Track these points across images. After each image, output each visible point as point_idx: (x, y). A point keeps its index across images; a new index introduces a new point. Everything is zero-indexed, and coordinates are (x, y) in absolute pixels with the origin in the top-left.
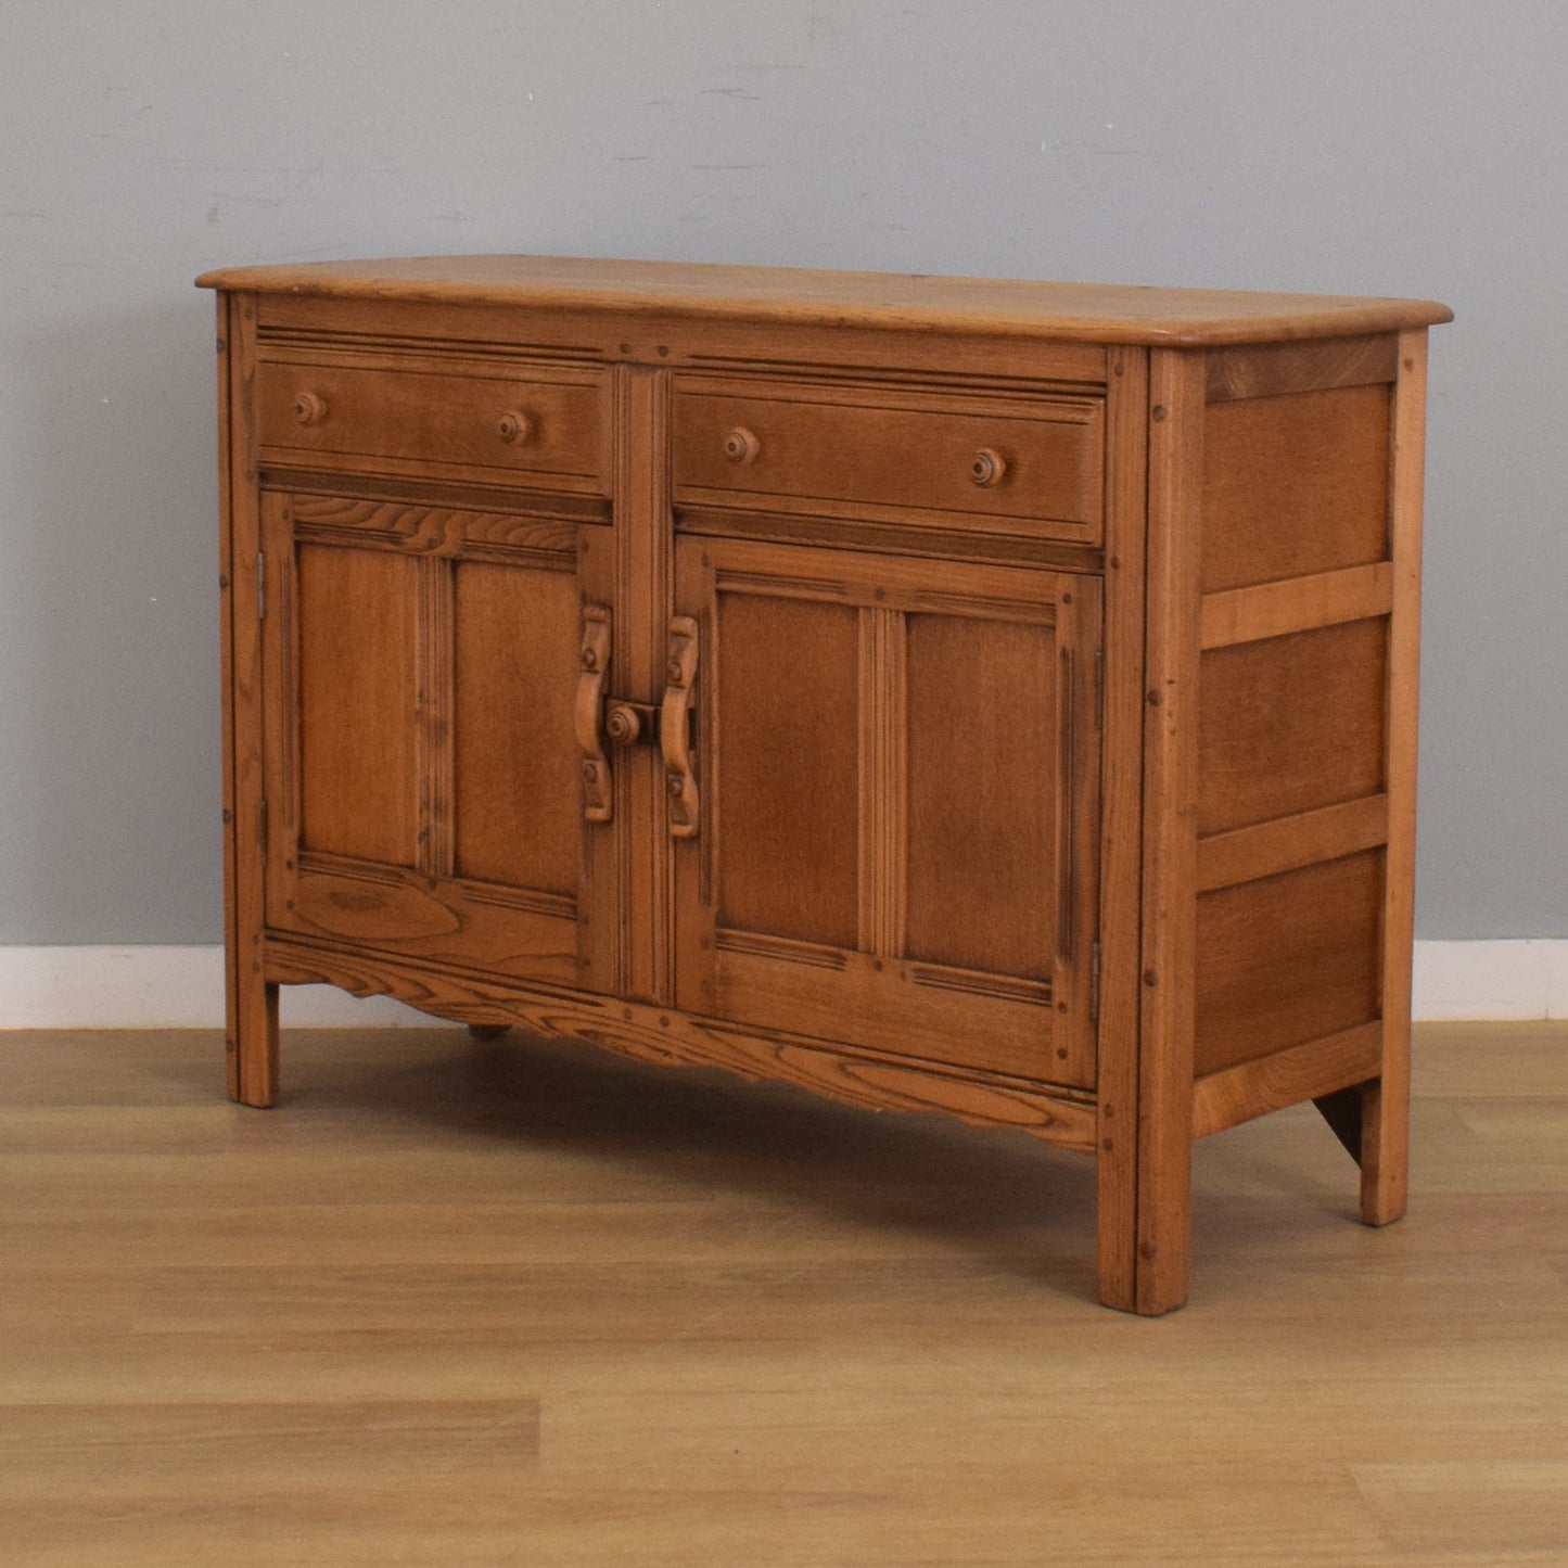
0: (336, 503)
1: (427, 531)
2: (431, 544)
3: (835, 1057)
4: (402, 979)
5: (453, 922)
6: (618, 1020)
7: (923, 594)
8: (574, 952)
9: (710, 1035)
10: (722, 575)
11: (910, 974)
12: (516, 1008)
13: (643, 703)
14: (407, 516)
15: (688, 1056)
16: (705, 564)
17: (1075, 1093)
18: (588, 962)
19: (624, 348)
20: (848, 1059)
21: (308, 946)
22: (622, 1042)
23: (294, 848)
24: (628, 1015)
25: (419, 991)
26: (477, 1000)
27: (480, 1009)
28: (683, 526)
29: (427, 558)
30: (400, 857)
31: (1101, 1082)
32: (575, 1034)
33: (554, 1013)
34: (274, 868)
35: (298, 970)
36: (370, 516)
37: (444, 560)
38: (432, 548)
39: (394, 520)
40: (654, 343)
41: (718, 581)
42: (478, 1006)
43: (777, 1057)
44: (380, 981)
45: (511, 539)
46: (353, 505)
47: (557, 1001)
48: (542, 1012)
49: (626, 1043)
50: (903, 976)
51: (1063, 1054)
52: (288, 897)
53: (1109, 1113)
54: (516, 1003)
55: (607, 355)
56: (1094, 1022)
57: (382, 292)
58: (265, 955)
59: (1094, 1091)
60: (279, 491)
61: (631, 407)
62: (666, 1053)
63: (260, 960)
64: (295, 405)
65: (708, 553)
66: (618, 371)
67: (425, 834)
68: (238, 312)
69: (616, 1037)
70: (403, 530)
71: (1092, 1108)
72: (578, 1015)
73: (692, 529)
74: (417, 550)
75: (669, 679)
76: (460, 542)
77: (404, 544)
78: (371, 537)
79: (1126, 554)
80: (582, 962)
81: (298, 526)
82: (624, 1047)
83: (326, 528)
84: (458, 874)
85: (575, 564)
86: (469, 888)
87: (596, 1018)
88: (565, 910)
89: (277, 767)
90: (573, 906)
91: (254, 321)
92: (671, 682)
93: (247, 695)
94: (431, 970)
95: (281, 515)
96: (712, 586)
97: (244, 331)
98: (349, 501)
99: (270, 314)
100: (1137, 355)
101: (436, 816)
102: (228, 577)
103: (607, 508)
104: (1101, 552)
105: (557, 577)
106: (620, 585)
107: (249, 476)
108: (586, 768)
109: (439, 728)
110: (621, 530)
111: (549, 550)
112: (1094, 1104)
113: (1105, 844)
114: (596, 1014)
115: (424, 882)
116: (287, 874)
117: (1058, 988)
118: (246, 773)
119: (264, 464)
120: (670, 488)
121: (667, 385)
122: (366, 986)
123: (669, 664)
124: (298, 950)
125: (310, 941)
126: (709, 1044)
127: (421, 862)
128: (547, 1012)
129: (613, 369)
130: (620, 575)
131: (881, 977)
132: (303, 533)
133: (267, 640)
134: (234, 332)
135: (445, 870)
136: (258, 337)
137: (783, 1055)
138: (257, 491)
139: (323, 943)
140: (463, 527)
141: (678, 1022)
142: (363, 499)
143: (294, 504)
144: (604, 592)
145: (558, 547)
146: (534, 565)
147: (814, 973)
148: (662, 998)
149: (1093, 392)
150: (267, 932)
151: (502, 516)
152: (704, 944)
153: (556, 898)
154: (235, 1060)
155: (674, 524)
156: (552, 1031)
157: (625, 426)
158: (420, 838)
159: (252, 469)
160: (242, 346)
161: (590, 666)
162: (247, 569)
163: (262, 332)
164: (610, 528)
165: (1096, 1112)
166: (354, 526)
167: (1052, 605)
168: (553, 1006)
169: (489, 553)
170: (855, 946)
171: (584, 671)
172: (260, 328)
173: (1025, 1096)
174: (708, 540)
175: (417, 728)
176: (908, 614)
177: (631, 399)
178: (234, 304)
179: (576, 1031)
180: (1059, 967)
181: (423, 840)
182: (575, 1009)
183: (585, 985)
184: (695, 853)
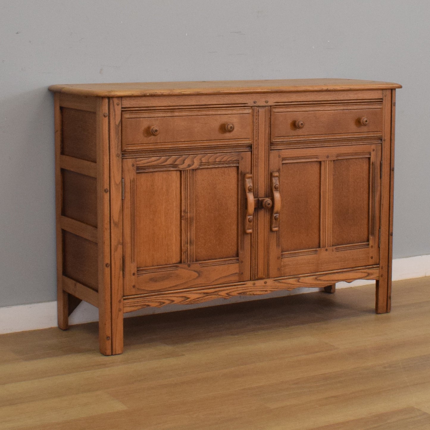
0: (153, 159)
1: (187, 162)
2: (189, 166)
4: (177, 297)
5: (196, 275)
7: (338, 155)
8: (238, 272)
9: (279, 282)
10: (284, 159)
11: (335, 250)
12: (218, 294)
13: (262, 198)
14: (181, 159)
15: (273, 290)
16: (279, 157)
17: (374, 266)
18: (242, 273)
19: (255, 102)
20: (318, 276)
21: (141, 297)
23: (136, 269)
24: (254, 284)
25: (183, 299)
26: (205, 295)
28: (273, 147)
29: (187, 170)
30: (174, 261)
31: (381, 261)
33: (230, 291)
34: (127, 276)
35: (137, 306)
36: (166, 160)
37: (193, 170)
38: (189, 167)
39: (175, 161)
40: (264, 100)
41: (282, 161)
42: (204, 297)
43: (298, 281)
44: (169, 300)
45: (217, 160)
46: (161, 158)
47: (230, 287)
48: (227, 292)
49: (253, 292)
50: (333, 251)
51: (372, 258)
52: (133, 284)
53: (382, 268)
54: (217, 292)
55: (249, 105)
56: (379, 247)
57: (182, 93)
58: (123, 305)
59: (379, 264)
60: (130, 158)
61: (258, 118)
62: (266, 291)
63: (121, 307)
64: (154, 130)
65: (280, 155)
66: (254, 108)
67: (186, 252)
68: (113, 104)
69: (250, 291)
70: (178, 163)
71: (378, 268)
72: (238, 289)
73: (275, 149)
74: (184, 168)
75: (274, 189)
76: (199, 164)
77: (179, 167)
78: (166, 167)
79: (387, 137)
80: (241, 274)
81: (138, 168)
82: (253, 293)
83: (149, 167)
84: (196, 261)
85: (238, 163)
86: (201, 263)
87: (244, 288)
88: (234, 261)
89: (129, 245)
90: (237, 259)
91: (120, 107)
92: (275, 190)
93: (116, 225)
94: (188, 291)
95: (131, 166)
96: (281, 162)
97: (116, 110)
98: (158, 158)
99: (127, 103)
100: (390, 91)
101: (190, 245)
102: (108, 189)
103: (250, 146)
104: (381, 138)
105: (230, 168)
106: (254, 167)
107: (118, 155)
108: (249, 219)
109: (191, 219)
110: (255, 152)
111: (230, 161)
112: (379, 267)
113: (381, 206)
114: (244, 287)
115: (186, 266)
116: (133, 277)
117: (371, 243)
118: (116, 250)
119: (127, 151)
120: (270, 139)
121: (269, 111)
122: (164, 303)
123: (274, 185)
124: (136, 300)
125: (142, 295)
126: (278, 284)
127: (184, 261)
128: (228, 291)
129: (252, 108)
130: (254, 164)
131: (327, 253)
132: (140, 170)
133: (125, 206)
134: (112, 110)
135: (193, 260)
136: (122, 111)
137: (300, 281)
138: (121, 159)
139: (147, 295)
140: (201, 159)
141: (270, 282)
142: (164, 156)
143: (136, 162)
144: (248, 170)
145: (233, 160)
146: (225, 166)
147: (309, 257)
148: (266, 276)
149: (380, 101)
150: (124, 298)
151: (214, 154)
152: (278, 258)
153: (230, 259)
154: (111, 342)
155: (270, 148)
156: (230, 296)
157: (256, 123)
158: (184, 253)
159: (119, 153)
160: (115, 115)
161: (250, 190)
162: (117, 185)
163: (123, 109)
164: (250, 152)
165: (379, 269)
166: (160, 165)
167: (370, 152)
168: (230, 289)
169: (209, 165)
170: (319, 247)
171: (248, 192)
172: (122, 108)
173: (362, 271)
174: (280, 150)
175: (183, 221)
176: (334, 161)
177: (258, 116)
178: (111, 101)
179: (238, 294)
180: (371, 237)
181: (185, 254)
182: (237, 288)
183: (241, 280)
184: (275, 235)
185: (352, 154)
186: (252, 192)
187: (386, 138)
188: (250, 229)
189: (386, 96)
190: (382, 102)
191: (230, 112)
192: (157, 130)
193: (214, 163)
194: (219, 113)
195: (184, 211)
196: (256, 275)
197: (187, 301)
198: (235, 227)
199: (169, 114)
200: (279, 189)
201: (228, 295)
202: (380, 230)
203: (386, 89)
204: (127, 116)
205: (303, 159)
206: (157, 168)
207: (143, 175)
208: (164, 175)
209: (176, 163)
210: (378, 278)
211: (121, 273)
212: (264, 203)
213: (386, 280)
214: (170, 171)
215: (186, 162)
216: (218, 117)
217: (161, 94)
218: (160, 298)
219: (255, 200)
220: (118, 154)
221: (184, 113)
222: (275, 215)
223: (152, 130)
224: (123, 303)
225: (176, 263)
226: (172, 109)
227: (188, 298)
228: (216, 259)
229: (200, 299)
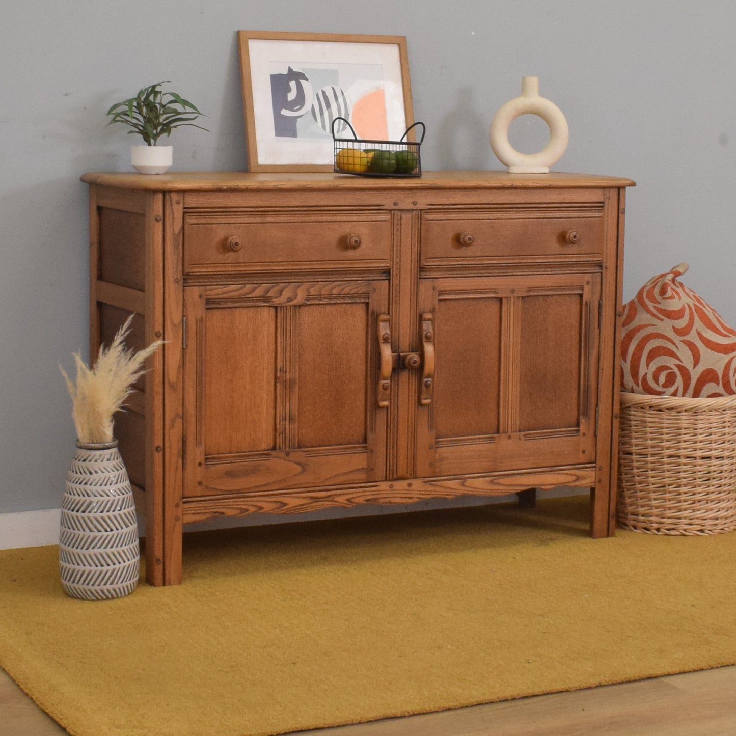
0: (233, 287)
1: (287, 294)
2: (290, 300)
3: (488, 478)
4: (268, 502)
5: (299, 468)
6: (388, 490)
7: (530, 289)
8: (365, 467)
9: (432, 485)
10: (441, 293)
11: (523, 438)
12: (333, 499)
13: (407, 352)
14: (276, 288)
15: (422, 496)
16: (434, 290)
17: (587, 465)
18: (373, 469)
19: (395, 204)
20: (495, 478)
21: (211, 500)
22: (388, 499)
23: (203, 457)
24: (391, 487)
25: (277, 505)
26: (312, 500)
27: (313, 505)
28: (423, 274)
29: (286, 306)
30: (264, 446)
31: (598, 458)
32: (365, 502)
33: (353, 495)
34: (189, 467)
35: (205, 513)
36: (253, 290)
37: (295, 306)
38: (289, 302)
39: (268, 291)
40: (410, 200)
41: (439, 296)
42: (312, 503)
43: (463, 485)
44: (255, 506)
45: (335, 292)
46: (245, 286)
47: (354, 490)
48: (347, 497)
49: (390, 499)
50: (520, 439)
51: (584, 452)
52: (199, 479)
53: (600, 469)
54: (332, 497)
55: (386, 207)
56: (595, 435)
57: (280, 187)
58: (183, 511)
59: (595, 463)
60: (197, 286)
61: (401, 228)
62: (410, 498)
63: (180, 514)
64: (234, 243)
65: (436, 285)
66: (394, 213)
67: (283, 432)
68: (171, 201)
69: (385, 498)
70: (271, 295)
71: (594, 469)
72: (365, 494)
73: (427, 276)
74: (281, 304)
75: (424, 339)
76: (305, 297)
77: (273, 301)
78: (253, 301)
79: (610, 264)
80: (370, 470)
81: (208, 301)
82: (390, 501)
83: (226, 300)
84: (299, 447)
85: (368, 298)
86: (307, 451)
87: (375, 493)
88: (360, 450)
89: (193, 419)
90: (364, 447)
91: (181, 206)
92: (427, 340)
93: (173, 387)
94: (285, 494)
95: (198, 297)
96: (437, 298)
97: (175, 210)
98: (240, 286)
99: (192, 201)
100: (615, 192)
101: (289, 423)
102: (162, 332)
103: (387, 272)
104: (601, 264)
105: (354, 306)
106: (394, 305)
107: (177, 281)
108: (383, 385)
109: (292, 382)
110: (395, 281)
111: (355, 294)
112: (595, 467)
113: (600, 371)
114: (374, 491)
115: (283, 454)
116: (199, 469)
117: (582, 428)
118: (172, 426)
119: (191, 274)
120: (419, 260)
121: (418, 218)
122: (247, 510)
123: (425, 333)
124: (204, 504)
125: (212, 497)
126: (431, 488)
127: (279, 446)
128: (350, 496)
129: (391, 213)
130: (394, 301)
131: (510, 441)
132: (211, 304)
133: (187, 359)
134: (168, 212)
135: (294, 446)
136: (184, 213)
137: (465, 484)
138: (182, 287)
139: (220, 496)
140: (308, 290)
141: (417, 484)
142: (248, 284)
143: (206, 291)
144: (384, 309)
145: (360, 293)
146: (346, 301)
147: (481, 447)
148: (410, 475)
149: (600, 206)
150: (184, 500)
151: (329, 282)
152: (431, 448)
153: (352, 445)
154: (162, 567)
155: (420, 275)
156: (352, 504)
157: (397, 236)
158: (279, 435)
159: (179, 277)
160: (173, 218)
161: (386, 340)
162: (175, 326)
163: (185, 210)
164: (387, 281)
165: (596, 470)
166: (243, 297)
167: (582, 286)
168: (353, 493)
169: (321, 300)
170: (498, 432)
171: (383, 343)
172: (185, 208)
173: (568, 472)
174: (436, 279)
175: (278, 385)
176: (523, 298)
177: (401, 225)
178: (167, 197)
179: (365, 500)
180: (582, 420)
181: (281, 435)
182: (364, 491)
183: (371, 479)
184: (426, 410)
185: (553, 288)
186: (389, 342)
187: (608, 265)
188: (384, 400)
189: (609, 199)
190: (603, 207)
191: (355, 218)
192: (237, 243)
193: (330, 296)
194: (338, 218)
195: (280, 370)
196: (395, 471)
197: (284, 508)
198: (361, 396)
199: (258, 219)
200: (432, 340)
201: (349, 501)
202: (597, 409)
203: (610, 188)
204: (191, 220)
205: (472, 293)
206: (237, 302)
207: (216, 312)
208: (251, 313)
209: (268, 295)
210: (594, 484)
211: (180, 461)
212: (407, 361)
213: (608, 488)
214: (259, 306)
215: (284, 293)
216: (336, 225)
217: (245, 188)
218: (242, 503)
219: (392, 356)
220: (177, 278)
221: (282, 218)
222: (425, 380)
223: (231, 242)
224: (183, 509)
225: (268, 450)
226: (262, 212)
227: (285, 504)
228: (332, 445)
229: (304, 506)
